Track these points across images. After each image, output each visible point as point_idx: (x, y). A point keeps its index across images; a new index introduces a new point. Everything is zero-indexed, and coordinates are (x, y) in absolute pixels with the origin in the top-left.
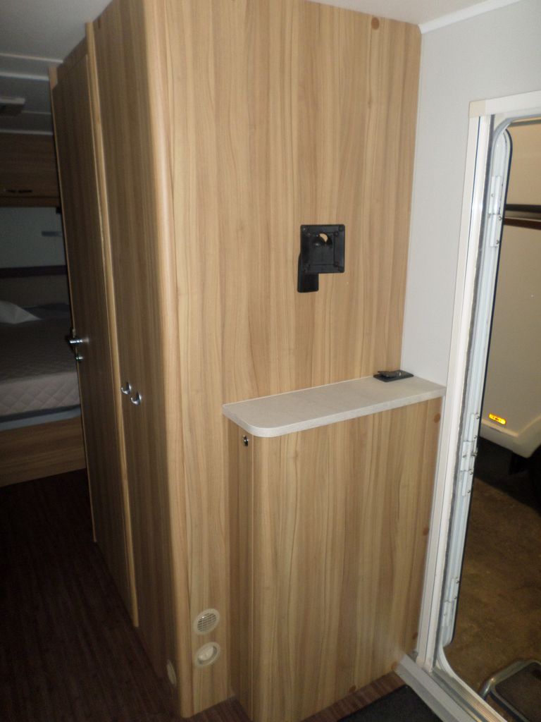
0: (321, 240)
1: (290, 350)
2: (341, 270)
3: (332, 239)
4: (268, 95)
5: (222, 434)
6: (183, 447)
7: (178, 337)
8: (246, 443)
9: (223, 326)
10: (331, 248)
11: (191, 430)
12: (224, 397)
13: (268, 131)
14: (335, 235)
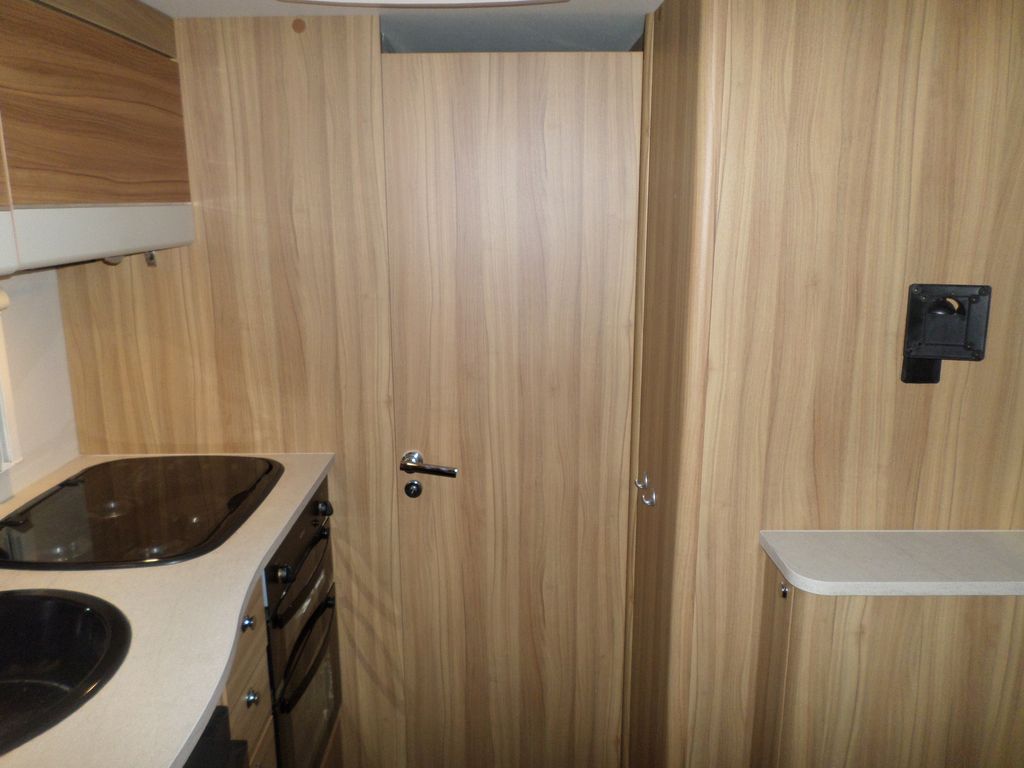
0: (948, 308)
1: (879, 467)
2: (978, 356)
3: (966, 307)
4: (877, 91)
5: (755, 571)
6: (694, 579)
7: (702, 426)
8: (785, 594)
9: (772, 419)
10: (963, 320)
11: (710, 556)
12: (763, 520)
13: (871, 145)
14: (971, 302)
